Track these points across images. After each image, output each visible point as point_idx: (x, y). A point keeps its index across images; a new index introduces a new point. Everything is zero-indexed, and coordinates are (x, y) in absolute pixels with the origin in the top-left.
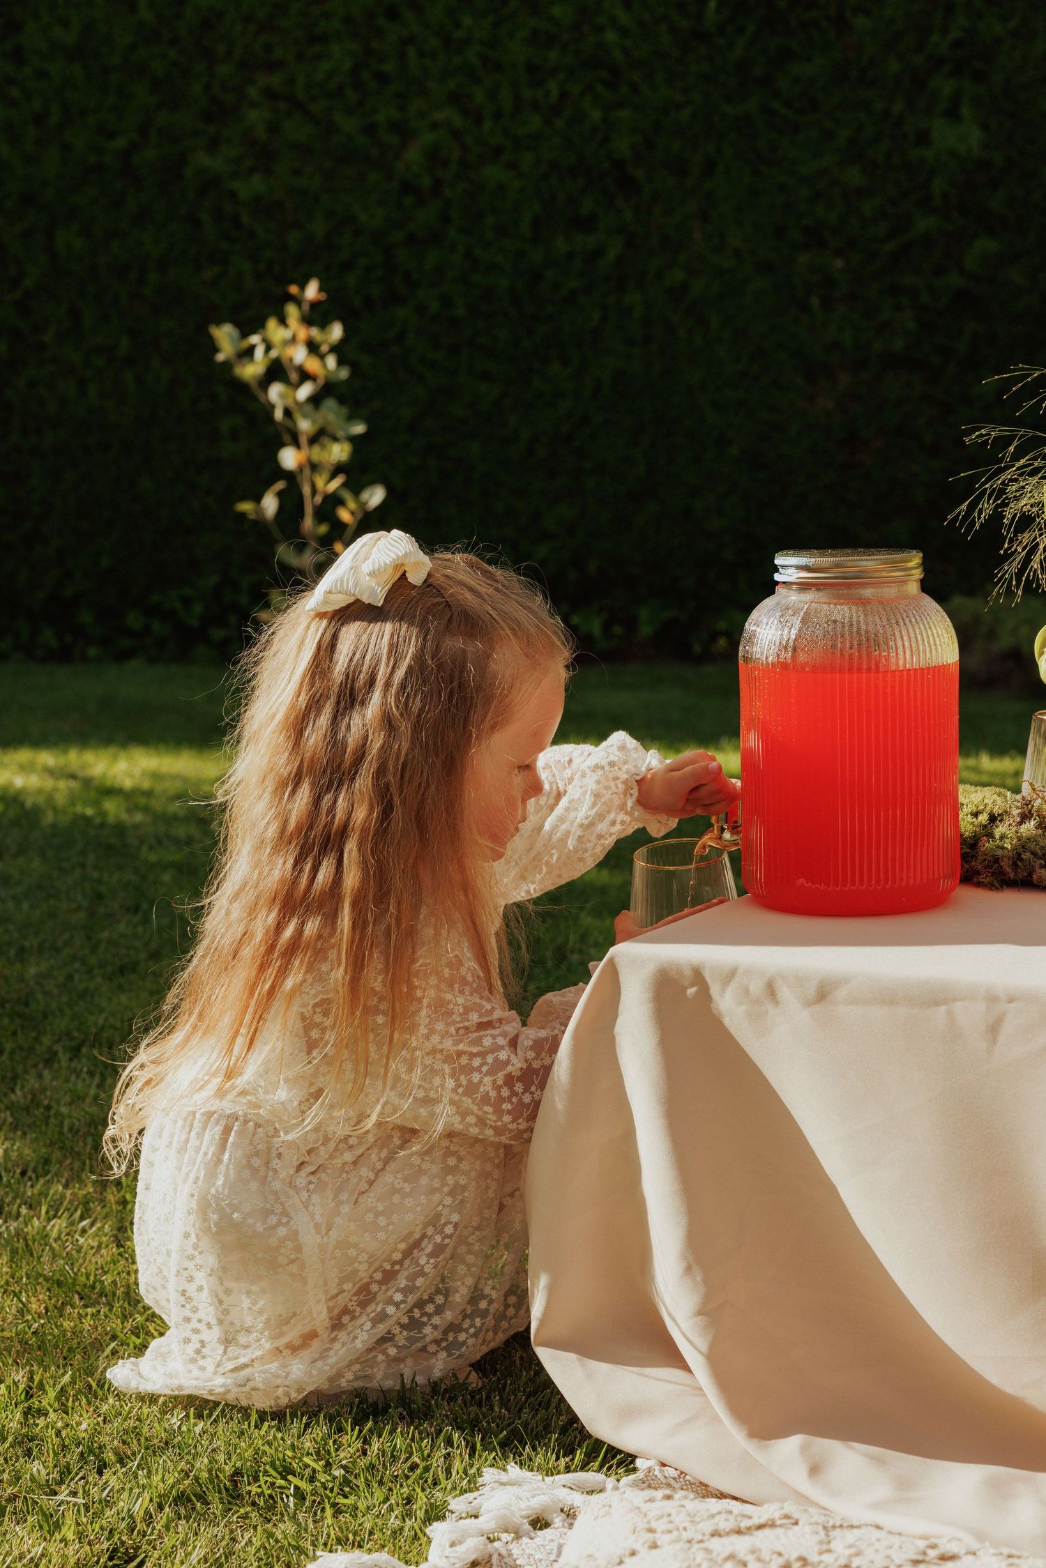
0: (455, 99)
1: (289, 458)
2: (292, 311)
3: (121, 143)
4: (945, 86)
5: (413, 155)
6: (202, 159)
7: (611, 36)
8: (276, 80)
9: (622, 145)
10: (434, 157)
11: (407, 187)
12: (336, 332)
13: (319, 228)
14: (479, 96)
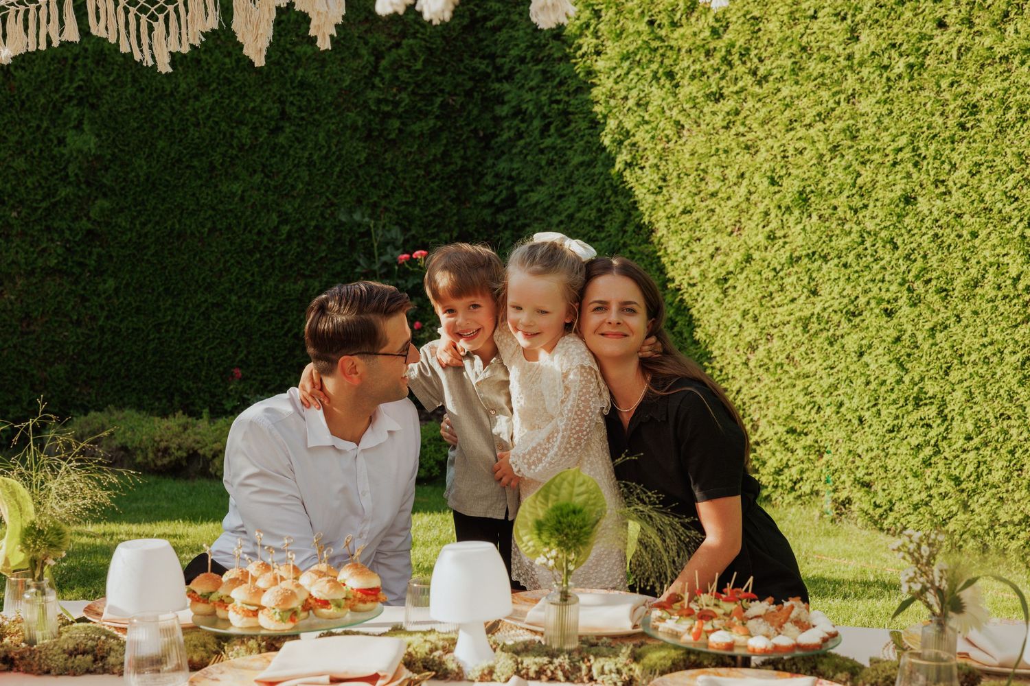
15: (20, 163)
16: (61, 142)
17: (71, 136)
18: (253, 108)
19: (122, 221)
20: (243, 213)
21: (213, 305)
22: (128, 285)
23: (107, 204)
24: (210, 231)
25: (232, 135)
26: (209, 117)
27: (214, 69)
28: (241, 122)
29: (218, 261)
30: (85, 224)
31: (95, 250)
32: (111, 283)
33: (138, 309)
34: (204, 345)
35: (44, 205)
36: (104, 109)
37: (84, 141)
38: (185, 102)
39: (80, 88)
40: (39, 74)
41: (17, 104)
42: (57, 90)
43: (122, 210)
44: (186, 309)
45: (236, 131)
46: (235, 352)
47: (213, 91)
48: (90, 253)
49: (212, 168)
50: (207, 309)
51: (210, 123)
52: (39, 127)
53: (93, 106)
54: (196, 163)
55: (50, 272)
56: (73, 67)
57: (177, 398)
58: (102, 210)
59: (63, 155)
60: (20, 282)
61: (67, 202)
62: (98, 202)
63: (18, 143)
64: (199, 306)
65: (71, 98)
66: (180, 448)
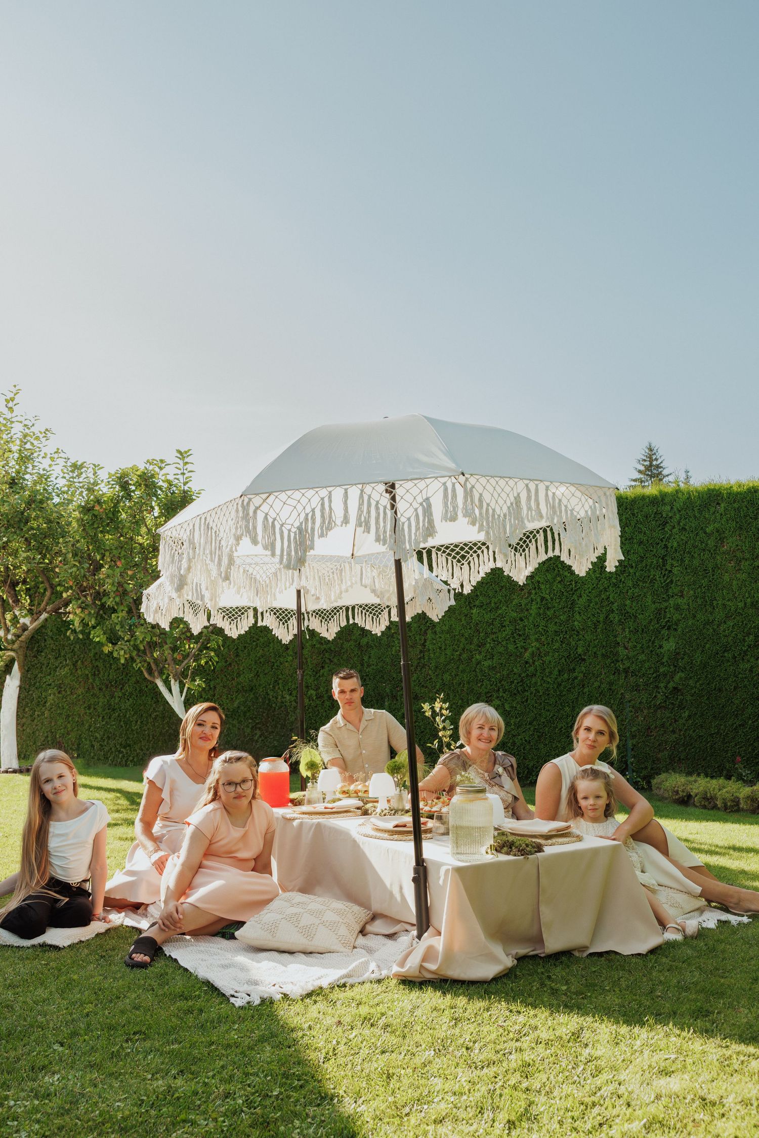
0: (537, 640)
1: (440, 734)
2: (438, 700)
3: (458, 653)
4: (665, 632)
5: (527, 655)
6: (478, 657)
7: (576, 623)
8: (494, 636)
9: (580, 650)
10: (533, 654)
11: (527, 663)
12: (447, 705)
13: (505, 673)
14: (543, 638)
15: (642, 657)
16: (661, 647)
17: (664, 643)
18: (755, 626)
19: (691, 682)
20: (752, 678)
21: (740, 725)
22: (696, 714)
23: (683, 675)
24: (735, 688)
25: (744, 639)
26: (732, 632)
27: (733, 609)
28: (749, 634)
29: (741, 703)
30: (671, 685)
31: (679, 697)
32: (687, 714)
33: (702, 726)
34: (736, 745)
35: (654, 675)
36: (680, 630)
37: (669, 646)
38: (719, 626)
39: (668, 621)
40: (650, 616)
41: (640, 630)
42: (658, 623)
43: (691, 678)
44: (725, 726)
45: (746, 638)
46: (754, 750)
47: (734, 618)
48: (677, 699)
49: (734, 657)
50: (736, 727)
51: (733, 635)
52: (650, 640)
53: (676, 630)
54: (726, 655)
55: (660, 707)
56: (665, 612)
57: (725, 772)
58: (681, 678)
59: (661, 653)
60: (645, 711)
61: (665, 675)
62: (679, 674)
63: (641, 647)
64: (733, 725)
65: (665, 626)
66: (683, 791)
